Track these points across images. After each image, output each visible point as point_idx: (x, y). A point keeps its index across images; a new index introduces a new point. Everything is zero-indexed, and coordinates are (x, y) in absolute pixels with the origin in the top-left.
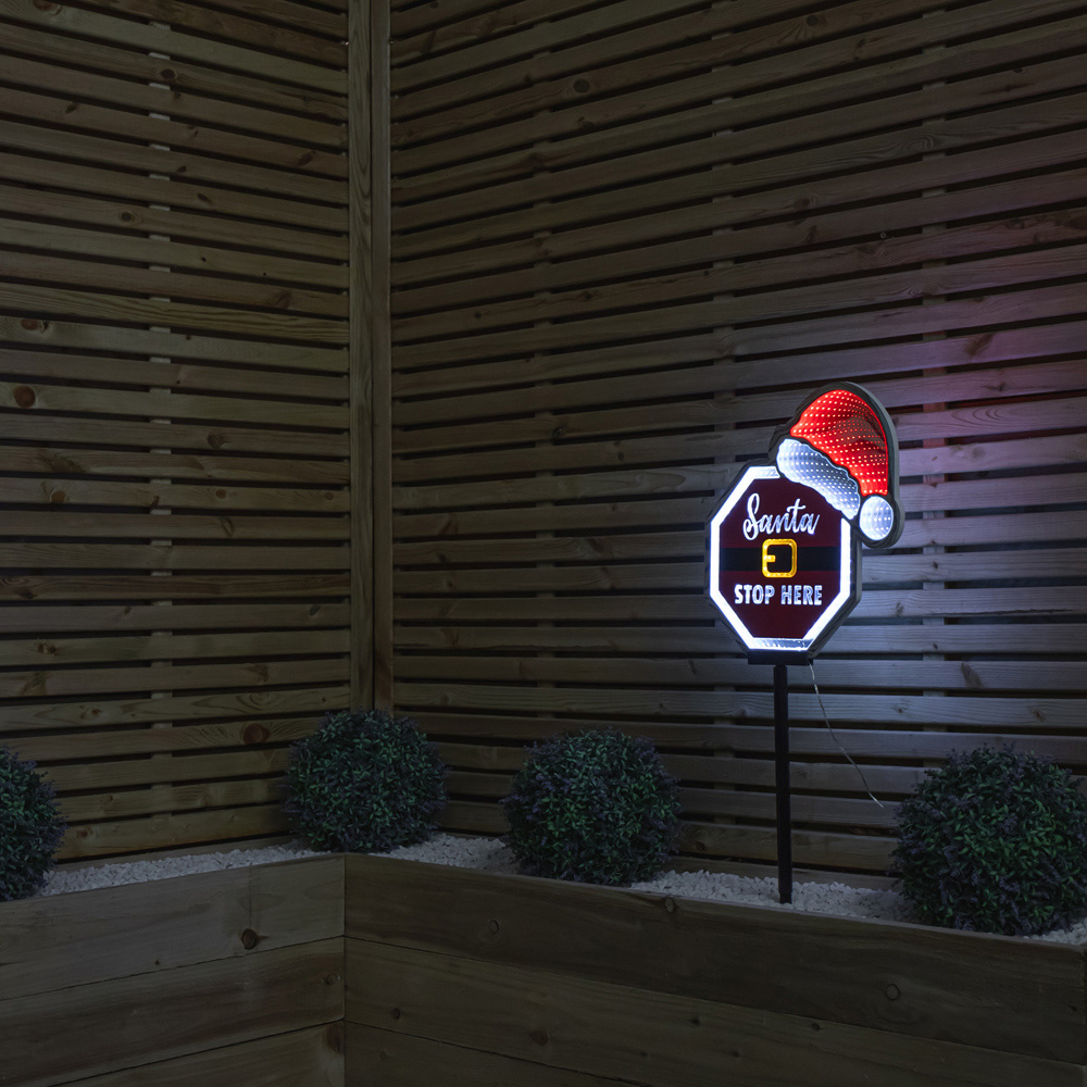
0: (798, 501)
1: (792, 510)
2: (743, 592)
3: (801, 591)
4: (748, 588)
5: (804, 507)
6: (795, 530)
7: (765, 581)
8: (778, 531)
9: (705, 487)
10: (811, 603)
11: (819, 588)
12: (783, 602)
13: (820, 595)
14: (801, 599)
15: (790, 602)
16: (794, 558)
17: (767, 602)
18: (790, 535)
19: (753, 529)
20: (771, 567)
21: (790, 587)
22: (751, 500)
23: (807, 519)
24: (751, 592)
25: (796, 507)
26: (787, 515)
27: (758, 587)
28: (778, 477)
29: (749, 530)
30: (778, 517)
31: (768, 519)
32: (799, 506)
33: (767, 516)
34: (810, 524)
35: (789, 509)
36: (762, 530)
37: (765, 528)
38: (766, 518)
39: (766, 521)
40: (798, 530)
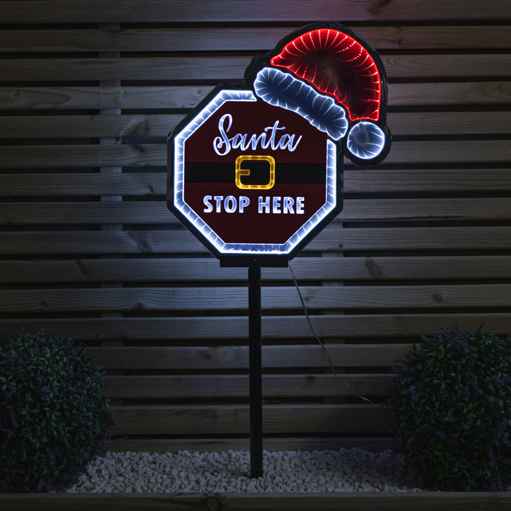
0: (277, 122)
1: (270, 131)
2: (213, 202)
3: (281, 202)
4: (219, 199)
5: (283, 128)
6: (274, 148)
7: (238, 193)
8: (254, 148)
9: (93, 105)
10: (292, 212)
11: (300, 199)
12: (260, 211)
13: (303, 205)
14: (281, 208)
15: (268, 211)
16: (273, 172)
17: (241, 211)
18: (269, 151)
19: (224, 145)
20: (245, 181)
21: (268, 199)
22: (222, 120)
23: (287, 139)
24: (222, 202)
25: (275, 128)
26: (264, 135)
27: (231, 198)
28: (256, 100)
29: (220, 146)
30: (254, 136)
31: (242, 137)
32: (278, 127)
33: (240, 135)
34: (290, 143)
35: (266, 129)
36: (235, 147)
37: (238, 146)
38: (240, 137)
39: (239, 139)
40: (276, 148)
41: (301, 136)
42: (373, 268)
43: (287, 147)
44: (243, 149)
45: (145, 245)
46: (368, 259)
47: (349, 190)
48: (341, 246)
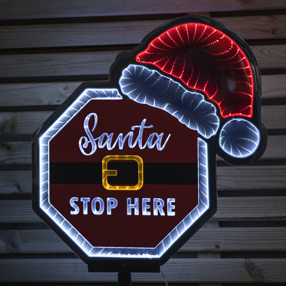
0: (145, 120)
1: (137, 130)
2: (80, 204)
3: (151, 204)
4: (85, 200)
5: (151, 126)
6: (141, 148)
7: (105, 194)
8: (121, 148)
10: (163, 214)
11: (171, 201)
12: (129, 213)
13: (174, 207)
14: (151, 210)
15: (137, 213)
16: (141, 172)
17: (109, 213)
18: (136, 151)
19: (90, 145)
20: (112, 181)
21: (136, 200)
22: (87, 118)
23: (155, 138)
24: (89, 204)
25: (142, 127)
26: (131, 134)
27: (99, 199)
28: (121, 98)
29: (85, 146)
30: (121, 134)
31: (108, 137)
32: (145, 126)
33: (107, 134)
34: (158, 142)
35: (133, 128)
36: (101, 147)
37: (104, 145)
38: (106, 136)
39: (105, 139)
40: (144, 147)
41: (170, 135)
42: (253, 270)
43: (156, 146)
44: (109, 148)
45: (13, 245)
46: (248, 260)
47: (224, 187)
48: (217, 246)
